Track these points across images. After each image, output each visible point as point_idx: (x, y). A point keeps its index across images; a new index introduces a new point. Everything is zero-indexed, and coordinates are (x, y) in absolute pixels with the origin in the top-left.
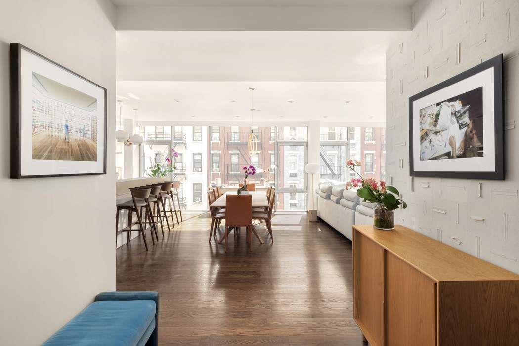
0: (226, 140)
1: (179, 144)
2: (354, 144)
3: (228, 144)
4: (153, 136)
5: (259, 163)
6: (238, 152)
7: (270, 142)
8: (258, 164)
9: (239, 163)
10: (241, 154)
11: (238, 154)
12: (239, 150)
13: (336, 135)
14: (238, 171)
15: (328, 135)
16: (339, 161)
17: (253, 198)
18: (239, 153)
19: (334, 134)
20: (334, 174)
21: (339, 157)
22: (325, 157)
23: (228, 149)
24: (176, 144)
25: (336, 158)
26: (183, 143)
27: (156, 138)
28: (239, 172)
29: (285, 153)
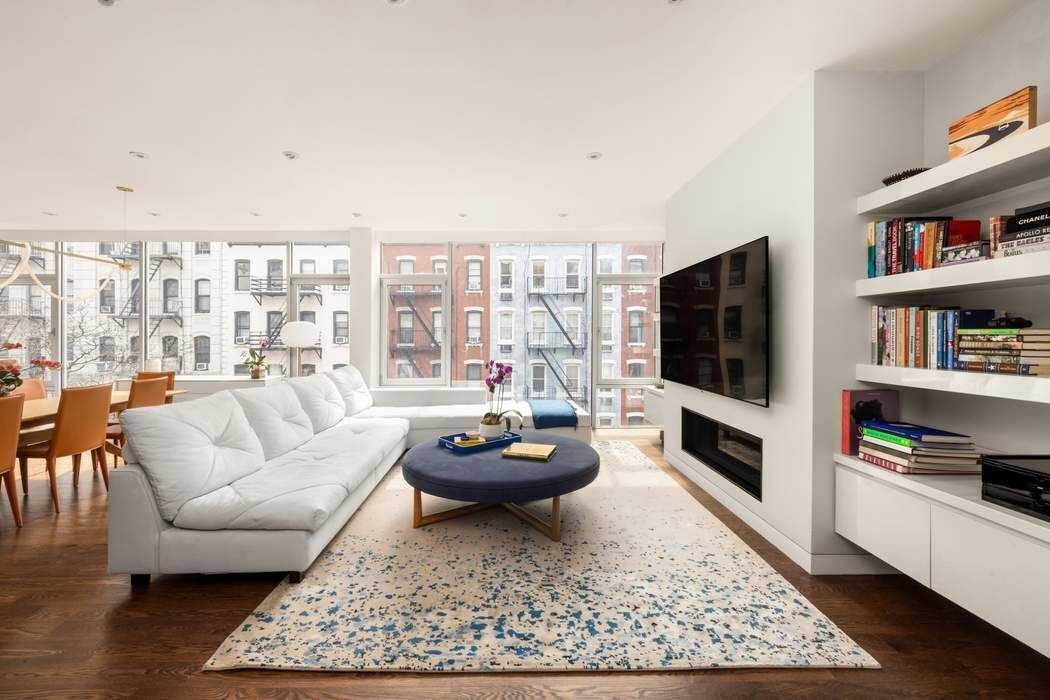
1: (309, 295)
2: (611, 295)
4: (263, 282)
7: (467, 292)
9: (413, 329)
10: (416, 313)
11: (411, 313)
13: (579, 280)
15: (565, 280)
16: (584, 325)
18: (412, 311)
19: (576, 277)
20: (574, 348)
21: (584, 318)
22: (560, 319)
23: (394, 304)
24: (302, 296)
25: (579, 319)
26: (314, 294)
27: (269, 285)
29: (493, 310)
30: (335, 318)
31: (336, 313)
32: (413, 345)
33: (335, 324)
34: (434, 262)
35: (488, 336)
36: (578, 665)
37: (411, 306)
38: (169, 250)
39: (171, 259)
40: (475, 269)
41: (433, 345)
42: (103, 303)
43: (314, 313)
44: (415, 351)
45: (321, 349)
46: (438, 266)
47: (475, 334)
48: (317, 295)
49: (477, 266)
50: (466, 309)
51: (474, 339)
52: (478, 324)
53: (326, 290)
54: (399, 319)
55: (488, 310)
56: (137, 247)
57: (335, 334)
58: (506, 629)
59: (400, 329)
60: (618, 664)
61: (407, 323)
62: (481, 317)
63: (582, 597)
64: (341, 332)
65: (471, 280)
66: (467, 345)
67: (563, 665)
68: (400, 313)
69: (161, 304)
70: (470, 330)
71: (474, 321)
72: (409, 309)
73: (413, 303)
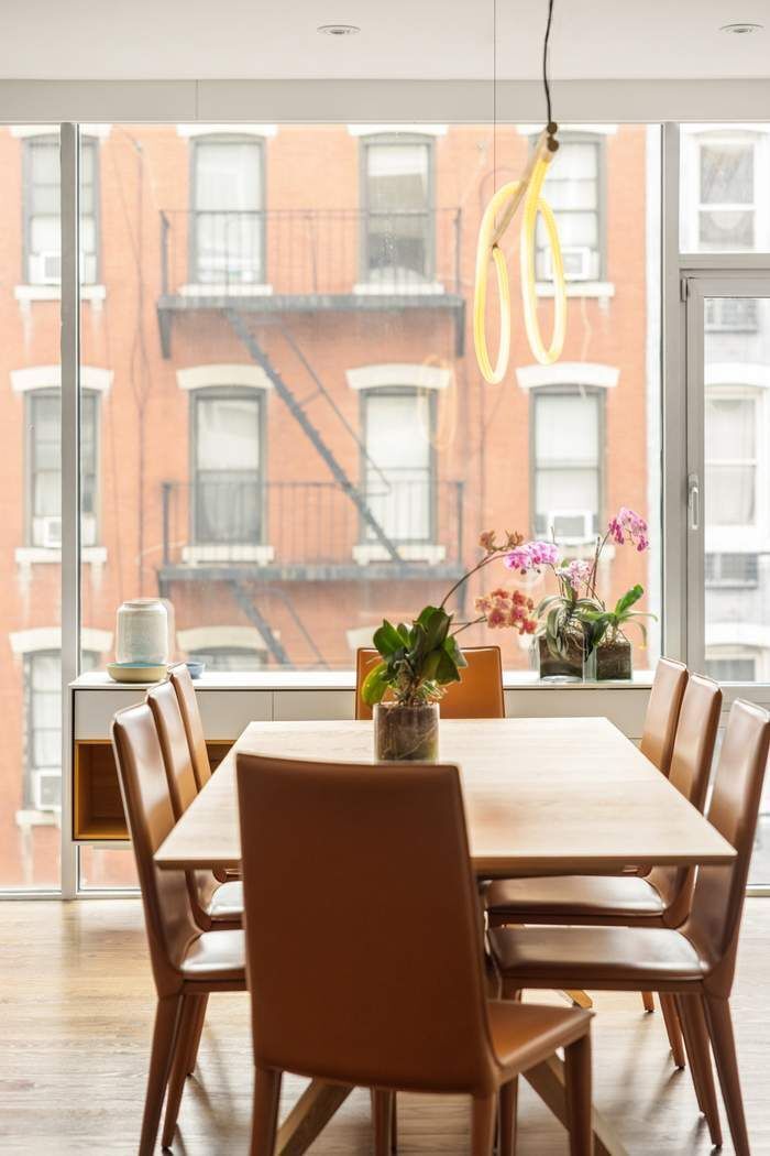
0: (153, 276)
3: (169, 317)
5: (432, 469)
6: (255, 377)
8: (424, 476)
9: (259, 472)
10: (284, 394)
11: (257, 395)
12: (261, 359)
14: (255, 538)
17: (472, 786)
18: (267, 384)
23: (166, 353)
28: (263, 555)
37: (265, 361)
47: (571, 501)
50: (529, 377)
52: (588, 450)
61: (232, 445)
62: (602, 416)
71: (568, 436)
73: (271, 344)
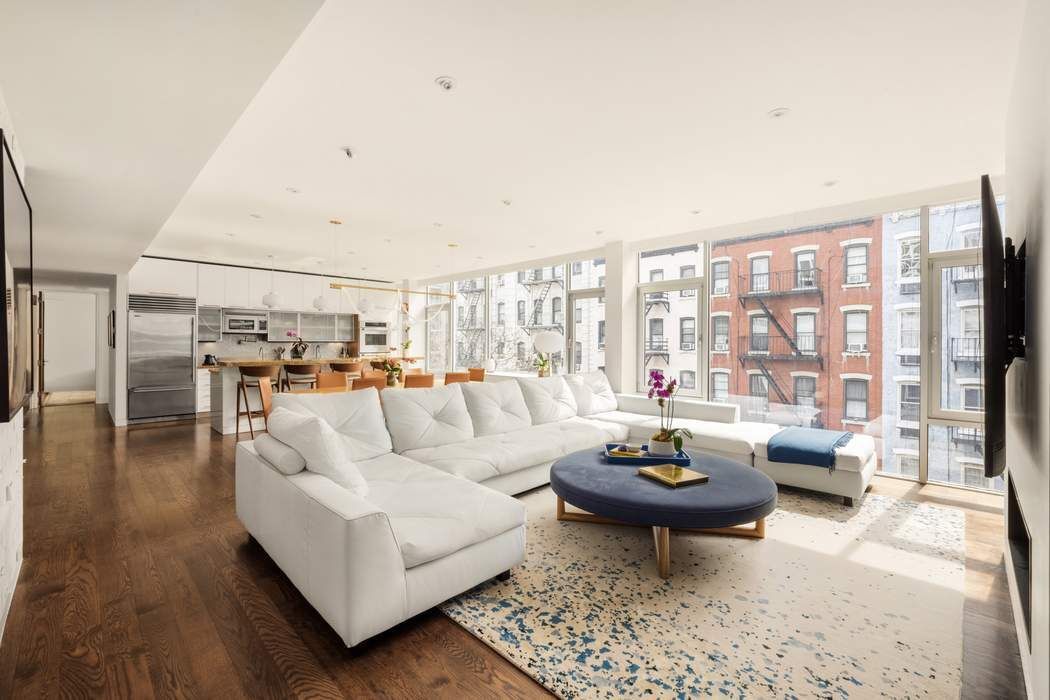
1: (657, 304)
3: (745, 298)
5: (815, 333)
6: (764, 312)
7: (845, 286)
8: (812, 334)
9: (768, 334)
14: (767, 350)
23: (744, 307)
24: (650, 305)
26: (661, 302)
29: (886, 309)
30: (681, 324)
31: (682, 320)
32: (768, 353)
33: (682, 330)
34: (796, 255)
35: (880, 343)
36: (532, 671)
37: (765, 309)
38: (557, 275)
39: (556, 282)
40: (857, 257)
41: (794, 354)
42: (519, 319)
43: (661, 320)
44: (773, 361)
45: (668, 355)
46: (801, 258)
47: (857, 341)
48: (663, 302)
49: (862, 252)
50: (843, 309)
51: (854, 347)
52: (863, 327)
53: (673, 297)
54: (752, 323)
55: (878, 308)
56: (538, 273)
57: (682, 341)
58: (519, 616)
59: (752, 335)
60: (563, 693)
61: (761, 327)
62: (868, 318)
63: (615, 631)
64: (687, 338)
65: (851, 270)
66: (844, 354)
67: (523, 664)
68: (753, 317)
69: (550, 317)
70: (849, 336)
71: (857, 324)
72: (761, 312)
73: (767, 305)
